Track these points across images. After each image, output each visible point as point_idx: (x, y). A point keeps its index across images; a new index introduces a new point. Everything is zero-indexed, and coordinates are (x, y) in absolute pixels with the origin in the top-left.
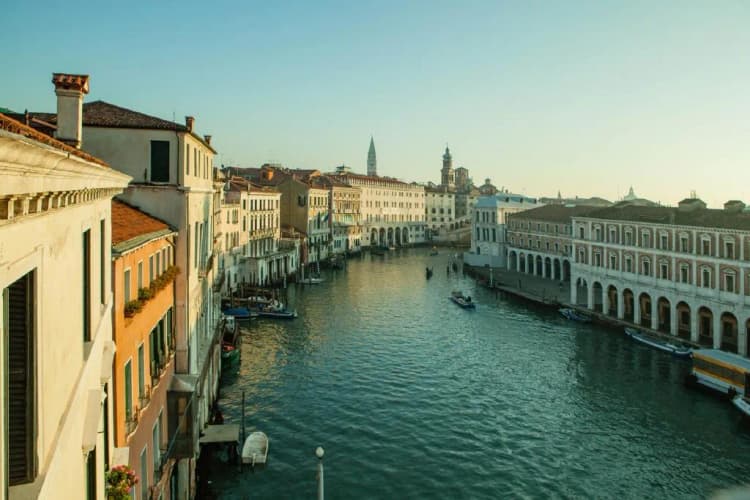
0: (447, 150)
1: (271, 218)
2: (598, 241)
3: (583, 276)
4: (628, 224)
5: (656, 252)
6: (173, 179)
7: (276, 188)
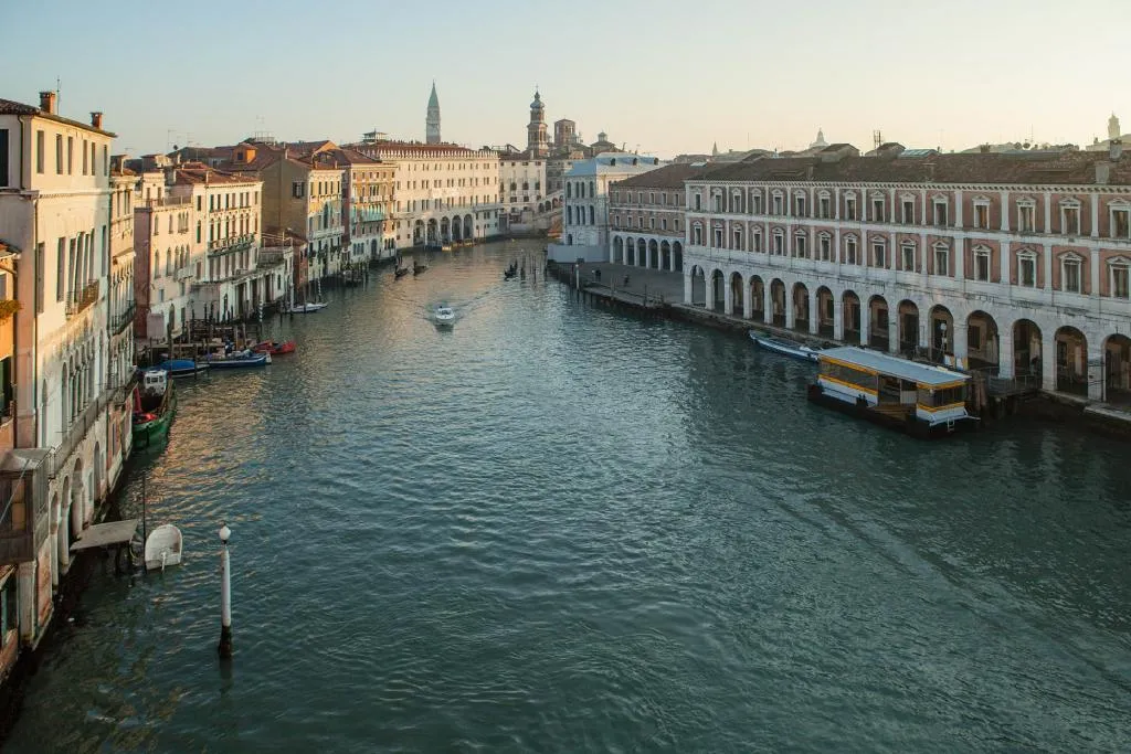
0: (537, 96)
1: (245, 221)
2: (718, 212)
3: (700, 263)
4: (757, 184)
5: (789, 221)
6: (13, 182)
7: (258, 174)
